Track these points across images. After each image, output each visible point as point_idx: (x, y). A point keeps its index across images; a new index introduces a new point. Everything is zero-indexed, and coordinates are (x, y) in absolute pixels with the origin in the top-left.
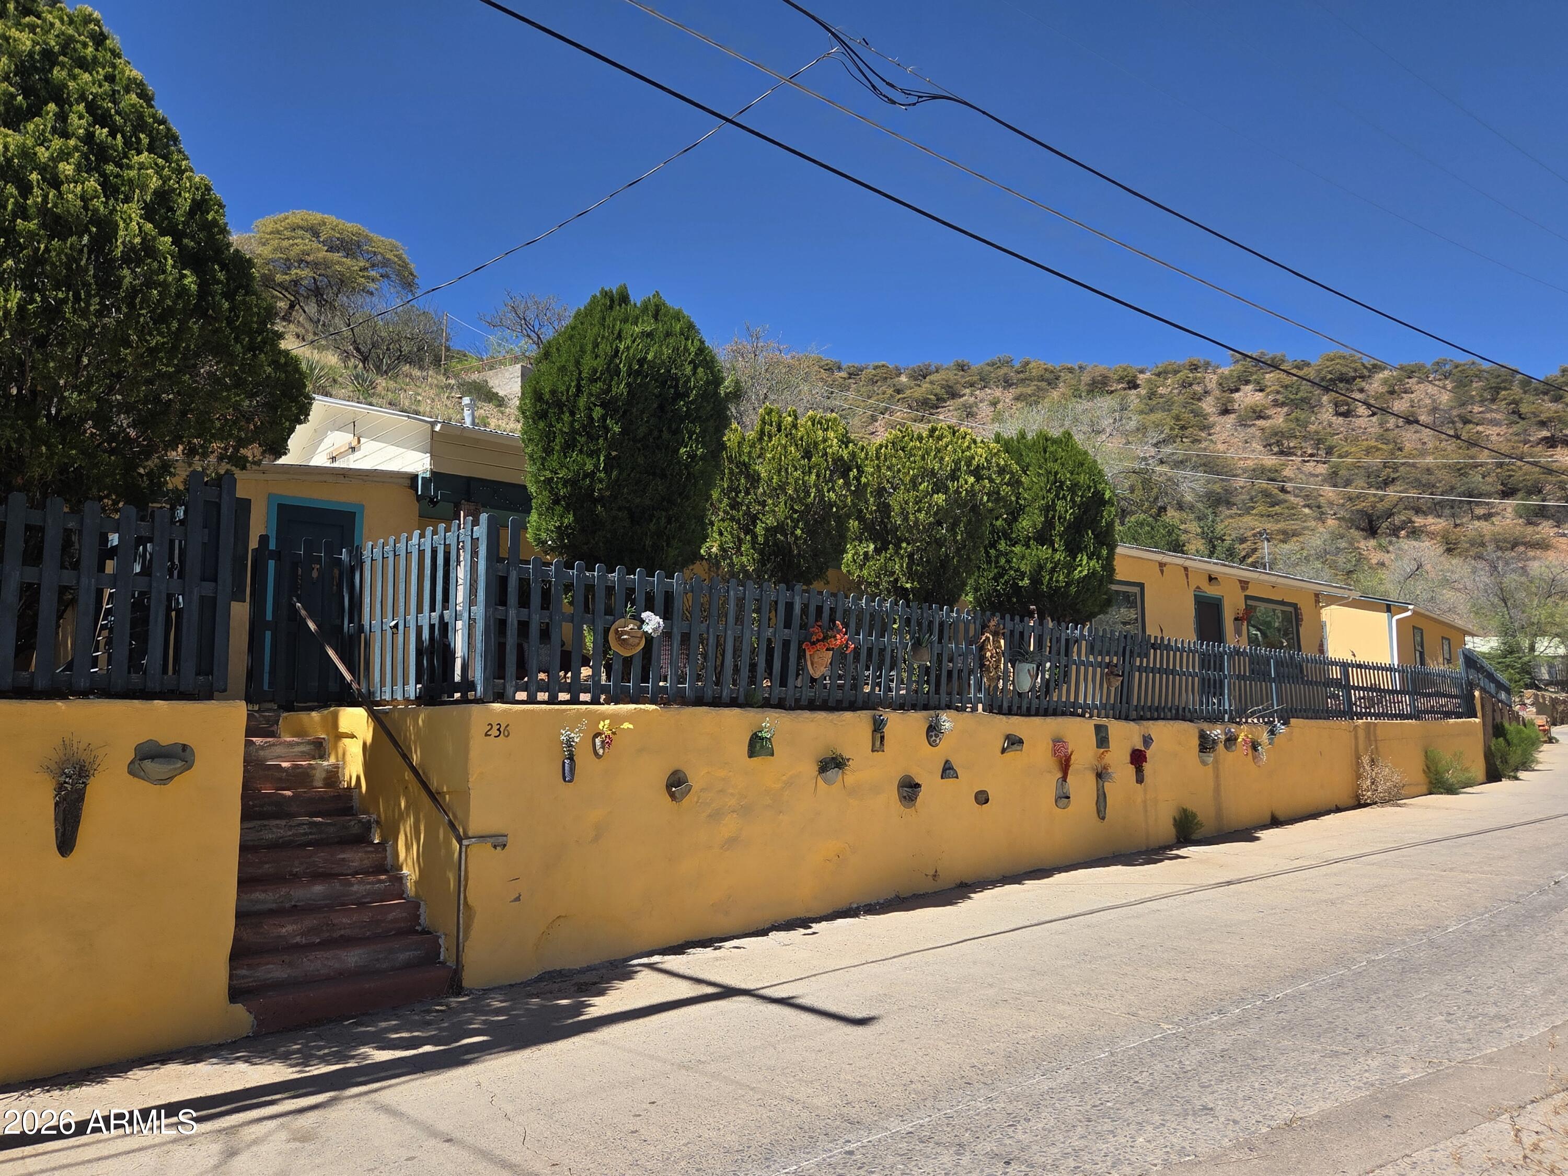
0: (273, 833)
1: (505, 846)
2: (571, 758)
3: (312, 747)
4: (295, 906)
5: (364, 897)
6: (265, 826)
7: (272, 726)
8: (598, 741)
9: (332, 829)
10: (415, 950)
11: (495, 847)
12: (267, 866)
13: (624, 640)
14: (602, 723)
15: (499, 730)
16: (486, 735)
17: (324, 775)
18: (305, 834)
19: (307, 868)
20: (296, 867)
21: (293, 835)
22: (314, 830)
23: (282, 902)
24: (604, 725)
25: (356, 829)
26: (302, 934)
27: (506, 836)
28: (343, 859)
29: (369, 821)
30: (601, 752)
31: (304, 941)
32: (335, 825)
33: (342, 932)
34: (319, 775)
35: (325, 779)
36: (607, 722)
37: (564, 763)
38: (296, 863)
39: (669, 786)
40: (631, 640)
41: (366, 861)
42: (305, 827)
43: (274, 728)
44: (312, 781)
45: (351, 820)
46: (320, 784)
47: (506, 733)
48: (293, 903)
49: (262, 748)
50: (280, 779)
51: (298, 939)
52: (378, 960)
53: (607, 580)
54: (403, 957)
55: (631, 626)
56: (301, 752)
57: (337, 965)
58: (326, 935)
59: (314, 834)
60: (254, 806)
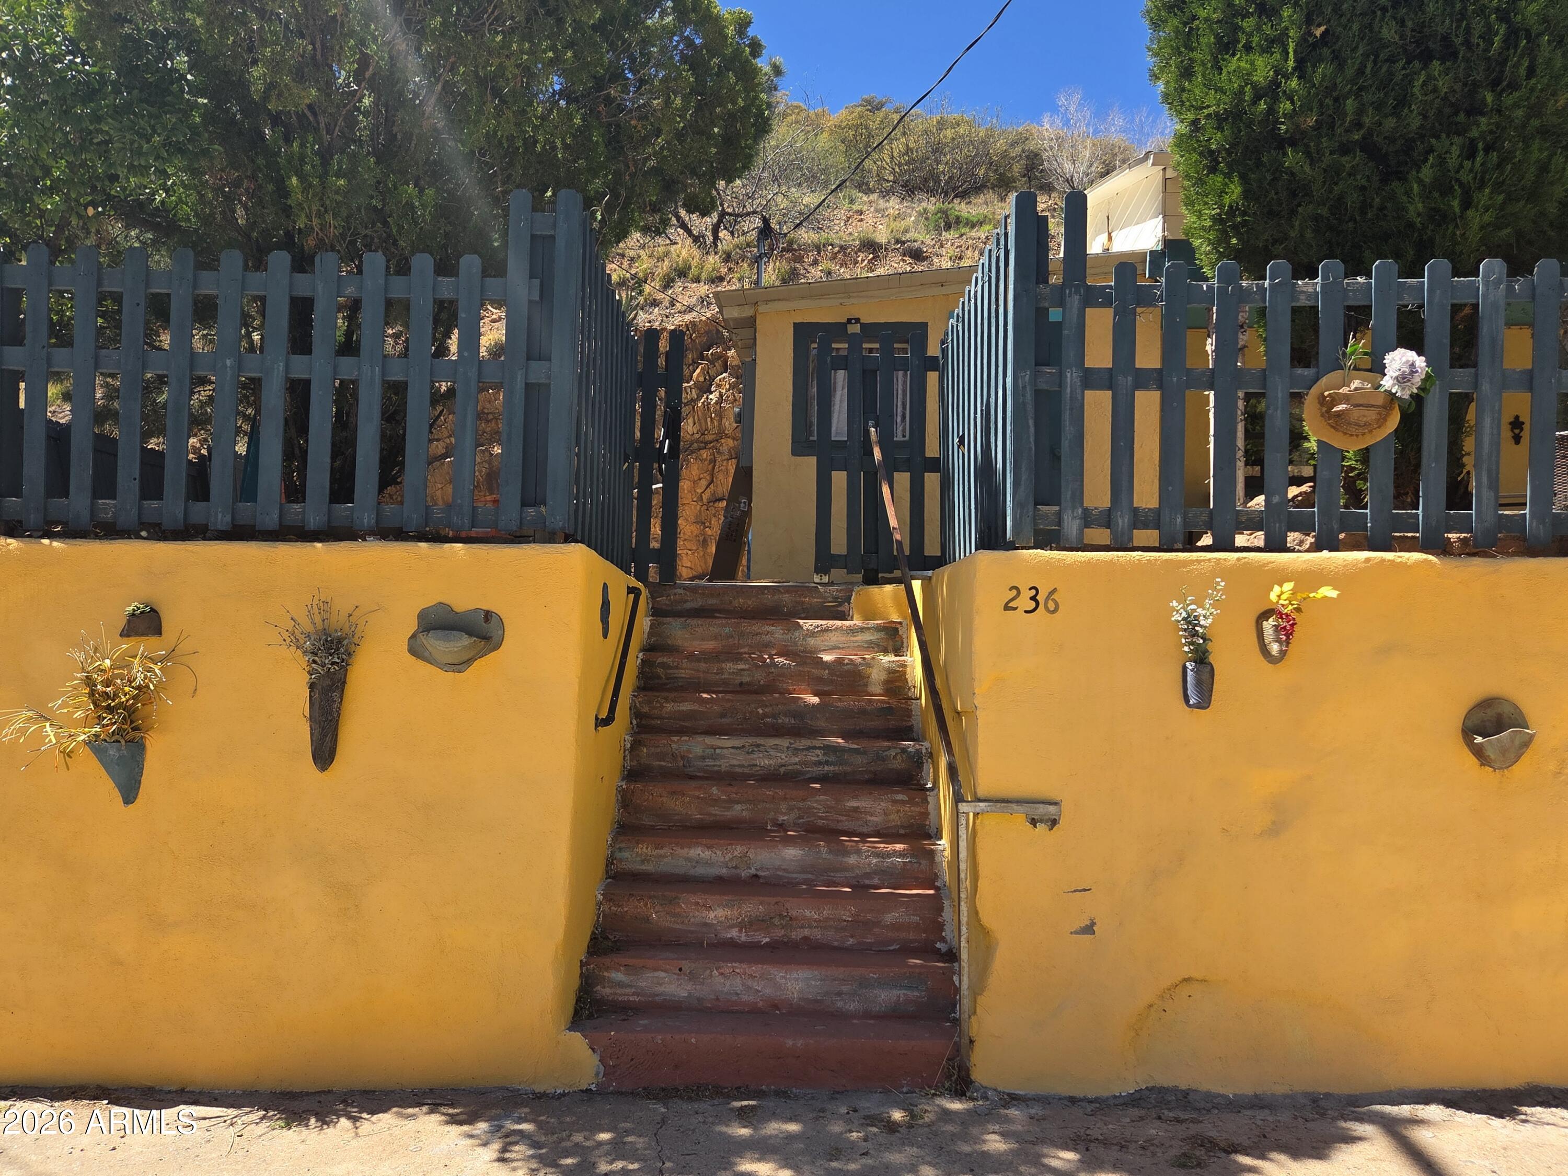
0: (770, 757)
1: (1054, 823)
2: (1201, 658)
3: (881, 635)
4: (756, 876)
5: (868, 875)
6: (758, 746)
7: (841, 604)
8: (1269, 625)
9: (859, 760)
10: (909, 988)
11: (1034, 822)
12: (738, 807)
13: (1339, 414)
14: (1277, 589)
15: (1033, 598)
16: (1007, 608)
17: (883, 676)
18: (819, 763)
19: (799, 818)
20: (785, 814)
21: (800, 763)
22: (832, 758)
23: (736, 867)
24: (1280, 594)
25: (898, 764)
26: (741, 926)
27: (1056, 804)
28: (856, 810)
29: (919, 752)
30: (1275, 648)
31: (744, 938)
32: (865, 753)
33: (806, 932)
34: (877, 676)
35: (887, 682)
36: (1288, 586)
37: (1185, 668)
38: (783, 807)
39: (1468, 732)
40: (1356, 414)
41: (892, 817)
42: (818, 752)
43: (845, 607)
44: (866, 685)
45: (889, 748)
46: (877, 689)
47: (1051, 606)
48: (753, 871)
49: (812, 634)
50: (820, 680)
51: (734, 933)
52: (839, 994)
53: (1294, 293)
54: (885, 997)
55: (1356, 384)
56: (867, 642)
57: (768, 991)
58: (779, 933)
59: (831, 764)
60: (765, 715)
